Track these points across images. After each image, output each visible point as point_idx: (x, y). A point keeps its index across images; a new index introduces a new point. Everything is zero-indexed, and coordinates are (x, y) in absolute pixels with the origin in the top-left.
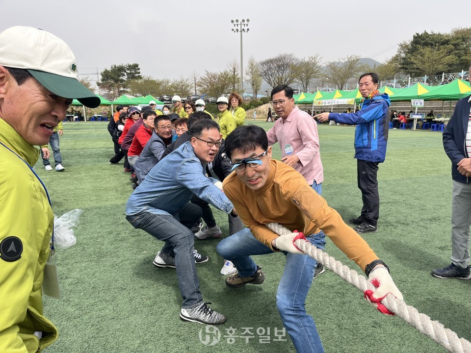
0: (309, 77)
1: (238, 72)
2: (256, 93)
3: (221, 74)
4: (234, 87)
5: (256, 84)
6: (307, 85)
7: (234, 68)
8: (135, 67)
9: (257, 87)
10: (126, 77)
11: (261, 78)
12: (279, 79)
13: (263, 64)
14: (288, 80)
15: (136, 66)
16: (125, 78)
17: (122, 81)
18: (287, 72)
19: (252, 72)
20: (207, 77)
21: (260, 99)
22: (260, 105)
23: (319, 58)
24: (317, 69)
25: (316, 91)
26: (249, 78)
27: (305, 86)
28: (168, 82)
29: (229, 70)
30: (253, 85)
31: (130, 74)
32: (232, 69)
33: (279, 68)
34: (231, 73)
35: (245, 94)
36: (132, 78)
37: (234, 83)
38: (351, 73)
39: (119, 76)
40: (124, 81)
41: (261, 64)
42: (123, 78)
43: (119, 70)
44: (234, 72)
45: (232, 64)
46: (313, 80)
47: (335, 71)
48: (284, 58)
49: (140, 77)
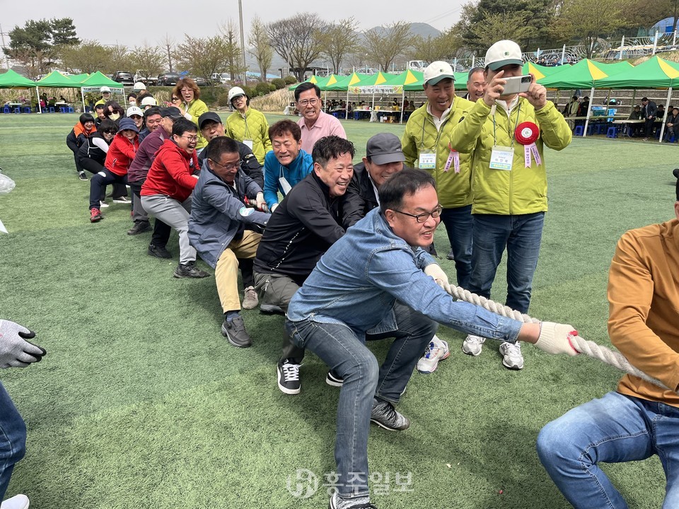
0: (342, 50)
1: (237, 39)
2: (265, 71)
3: (211, 40)
4: (231, 61)
5: (264, 58)
6: (338, 63)
7: (230, 33)
8: (67, 24)
9: (266, 62)
10: (53, 40)
11: (271, 49)
12: (297, 52)
13: (273, 27)
14: (311, 54)
15: (70, 22)
16: (51, 42)
17: (47, 46)
18: (310, 42)
19: (257, 40)
20: (188, 45)
21: (271, 80)
22: (273, 90)
23: (354, 22)
24: (352, 40)
25: (352, 72)
26: (251, 47)
27: (336, 64)
28: (123, 50)
29: (222, 34)
30: (260, 60)
31: (59, 35)
32: (226, 33)
33: (298, 34)
34: (226, 41)
35: (248, 73)
36: (61, 42)
37: (231, 56)
38: (398, 48)
39: (41, 39)
40: (50, 47)
41: (270, 27)
42: (48, 42)
43: (40, 29)
44: (230, 39)
45: (227, 25)
46: (347, 56)
47: (377, 43)
48: (305, 19)
49: (76, 41)
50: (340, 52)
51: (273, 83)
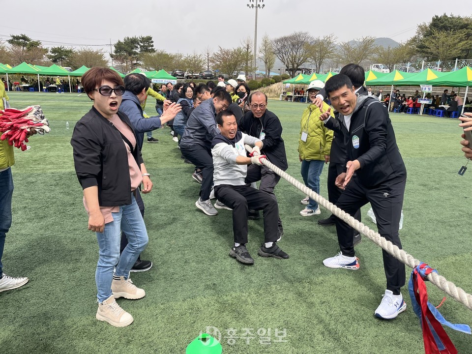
1: (252, 49)
2: (269, 70)
3: (235, 50)
4: (247, 64)
5: (269, 62)
6: (320, 65)
7: (248, 45)
8: (148, 40)
9: (270, 64)
10: (139, 50)
11: (274, 55)
12: (292, 58)
13: (277, 41)
14: (301, 59)
15: (150, 38)
17: (135, 53)
18: (301, 51)
19: (265, 50)
20: (220, 53)
21: (272, 77)
22: (272, 83)
23: (334, 37)
24: (331, 49)
25: (329, 71)
26: (262, 55)
27: (318, 67)
28: (181, 56)
29: (242, 46)
30: (266, 63)
31: (143, 46)
32: (245, 45)
33: (294, 46)
34: (245, 50)
35: (257, 72)
36: (145, 51)
37: (247, 60)
38: (364, 55)
39: (132, 49)
40: (137, 54)
41: (275, 41)
42: (136, 51)
43: (133, 42)
44: (248, 49)
45: (246, 41)
46: (327, 60)
47: (349, 52)
48: (299, 36)
49: (153, 51)
50: (322, 58)
51: (273, 78)
